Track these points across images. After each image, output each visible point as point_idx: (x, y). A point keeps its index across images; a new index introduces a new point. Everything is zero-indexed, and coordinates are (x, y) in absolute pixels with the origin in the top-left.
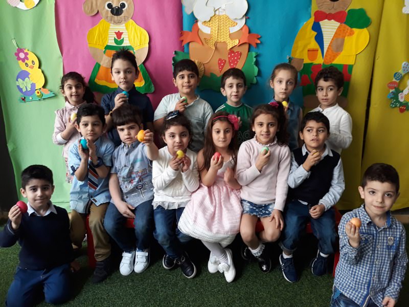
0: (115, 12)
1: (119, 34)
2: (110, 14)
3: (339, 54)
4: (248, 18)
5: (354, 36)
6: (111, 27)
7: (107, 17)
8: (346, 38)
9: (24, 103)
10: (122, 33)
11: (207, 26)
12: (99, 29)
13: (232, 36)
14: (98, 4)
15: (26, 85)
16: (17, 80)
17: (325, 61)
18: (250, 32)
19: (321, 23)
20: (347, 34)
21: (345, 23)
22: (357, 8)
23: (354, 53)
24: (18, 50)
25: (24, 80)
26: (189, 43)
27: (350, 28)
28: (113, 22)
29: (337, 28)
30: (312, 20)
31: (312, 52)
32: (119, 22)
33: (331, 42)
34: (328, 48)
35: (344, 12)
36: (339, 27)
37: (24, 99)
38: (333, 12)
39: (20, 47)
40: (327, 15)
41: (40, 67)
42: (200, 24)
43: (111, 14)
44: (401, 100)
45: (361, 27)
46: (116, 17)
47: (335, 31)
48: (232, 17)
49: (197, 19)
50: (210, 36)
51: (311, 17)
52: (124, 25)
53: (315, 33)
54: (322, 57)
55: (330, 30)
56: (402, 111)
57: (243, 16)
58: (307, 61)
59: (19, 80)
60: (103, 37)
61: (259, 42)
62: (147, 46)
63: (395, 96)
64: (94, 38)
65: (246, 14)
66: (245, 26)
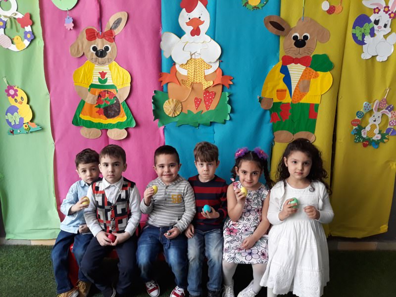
0: (99, 54)
1: (103, 74)
2: (94, 56)
3: (306, 94)
4: (222, 61)
5: (319, 78)
6: (95, 68)
7: (92, 59)
8: (311, 80)
9: (12, 136)
10: (106, 73)
11: (184, 68)
12: (85, 70)
13: (206, 78)
14: (84, 48)
15: (14, 119)
16: (6, 115)
17: (293, 100)
18: (223, 74)
19: (288, 66)
20: (313, 76)
21: (310, 67)
22: (321, 54)
23: (320, 94)
24: (8, 87)
25: (13, 114)
26: (168, 83)
27: (314, 71)
28: (97, 63)
29: (303, 71)
30: (280, 64)
31: (280, 92)
32: (103, 64)
33: (298, 84)
34: (296, 89)
35: (309, 57)
36: (305, 70)
37: (12, 132)
38: (299, 57)
39: (10, 84)
40: (294, 59)
41: (28, 103)
42: (177, 66)
43: (96, 57)
44: (365, 136)
45: (325, 70)
46: (100, 58)
47: (302, 73)
48: (207, 61)
49: (175, 62)
50: (187, 77)
51: (279, 61)
52: (107, 66)
53: (283, 76)
54: (290, 97)
55: (297, 73)
56: (365, 146)
57: (217, 60)
58: (276, 100)
59: (9, 114)
60: (88, 77)
61: (231, 83)
62: (130, 85)
63: (358, 132)
64: (79, 77)
65: (220, 58)
66: (219, 69)
